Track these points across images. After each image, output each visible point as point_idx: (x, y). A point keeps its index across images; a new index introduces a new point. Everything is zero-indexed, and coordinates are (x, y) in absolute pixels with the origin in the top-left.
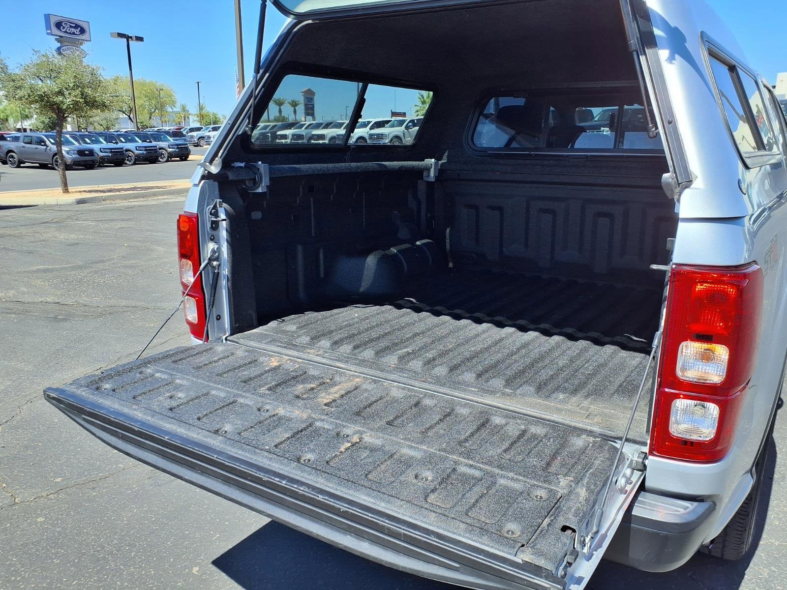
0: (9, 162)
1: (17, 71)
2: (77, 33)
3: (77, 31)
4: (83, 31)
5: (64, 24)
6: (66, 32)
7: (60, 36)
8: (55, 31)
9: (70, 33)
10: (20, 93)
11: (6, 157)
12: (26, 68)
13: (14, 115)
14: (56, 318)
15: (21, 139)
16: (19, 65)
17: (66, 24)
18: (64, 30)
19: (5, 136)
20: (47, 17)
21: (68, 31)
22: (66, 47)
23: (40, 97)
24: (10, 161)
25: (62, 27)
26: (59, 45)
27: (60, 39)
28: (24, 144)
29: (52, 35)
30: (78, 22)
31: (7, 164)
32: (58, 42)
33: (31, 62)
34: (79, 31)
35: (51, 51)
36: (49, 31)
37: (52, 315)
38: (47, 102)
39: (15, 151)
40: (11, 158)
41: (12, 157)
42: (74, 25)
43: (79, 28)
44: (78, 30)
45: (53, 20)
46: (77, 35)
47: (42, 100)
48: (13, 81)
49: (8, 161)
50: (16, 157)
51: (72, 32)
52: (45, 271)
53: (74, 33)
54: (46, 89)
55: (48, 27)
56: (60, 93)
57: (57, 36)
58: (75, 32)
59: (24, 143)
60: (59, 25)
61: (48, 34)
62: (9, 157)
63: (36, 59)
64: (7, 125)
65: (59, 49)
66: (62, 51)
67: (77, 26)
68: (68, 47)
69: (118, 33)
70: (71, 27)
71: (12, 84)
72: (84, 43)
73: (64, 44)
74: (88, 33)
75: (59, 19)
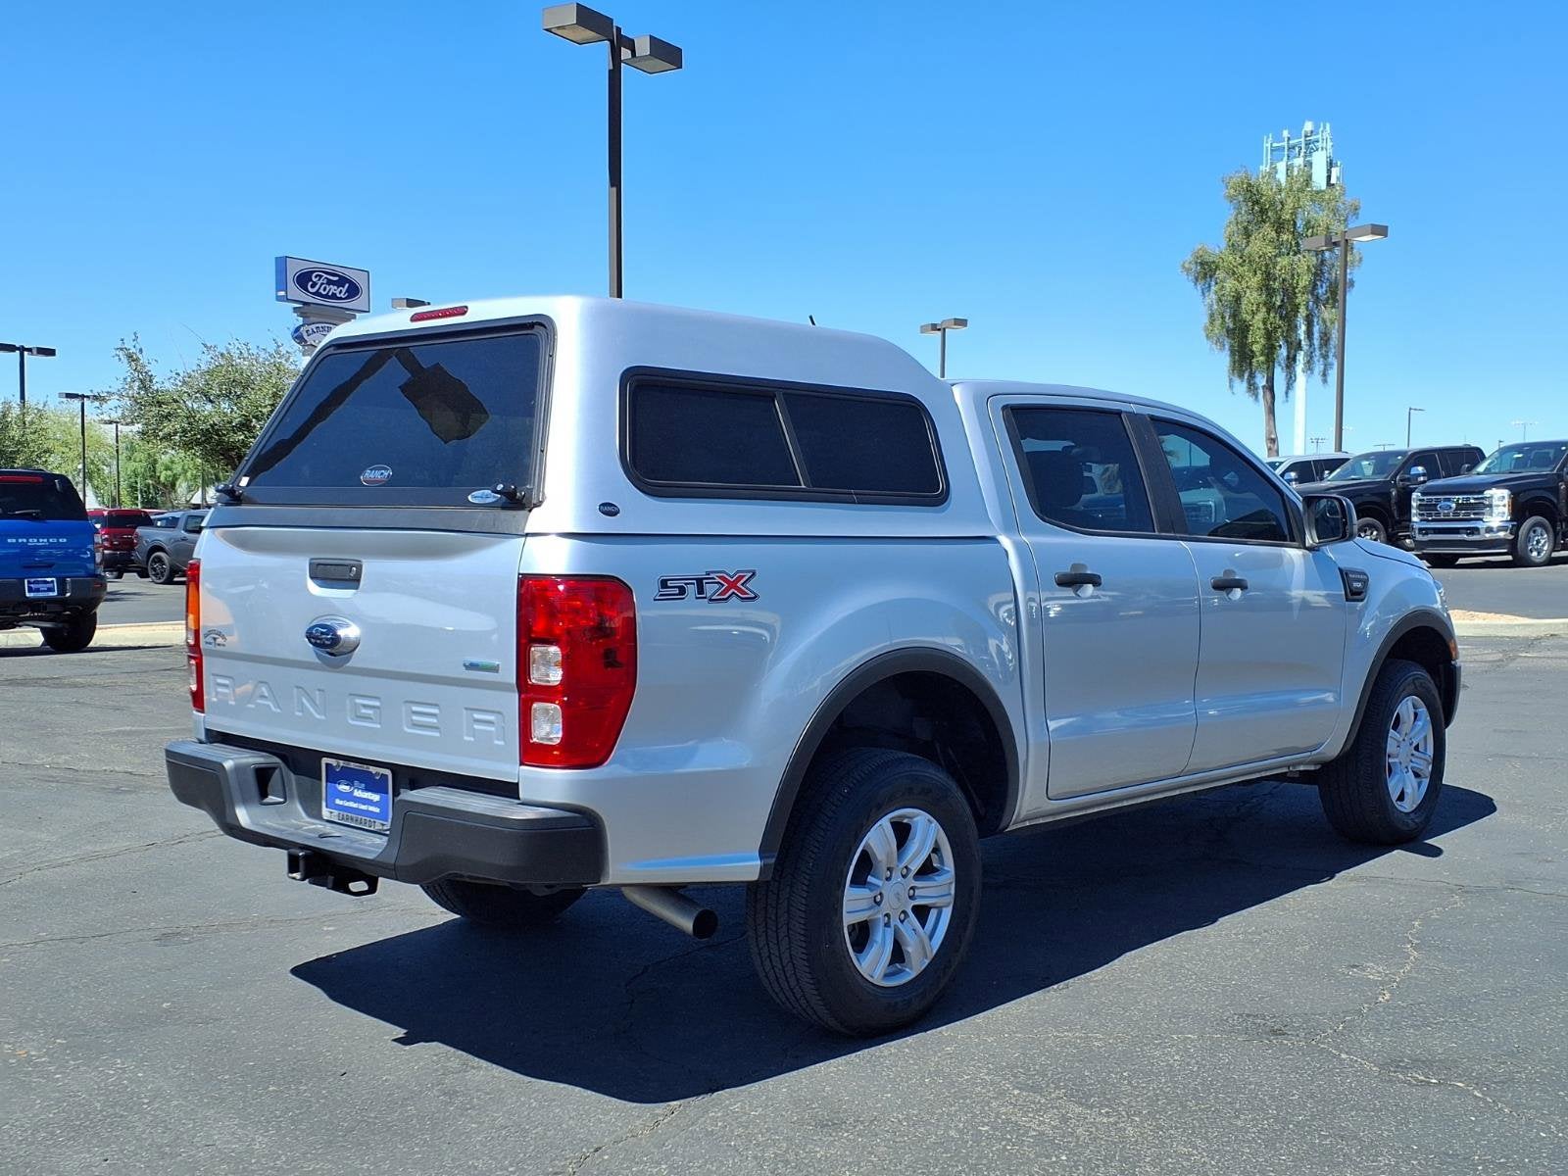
0: (151, 572)
1: (168, 386)
2: (342, 295)
3: (341, 292)
4: (354, 291)
5: (316, 277)
6: (317, 293)
7: (305, 303)
8: (295, 292)
9: (326, 296)
10: (168, 427)
11: (147, 562)
12: (187, 379)
13: (189, 474)
14: (118, 789)
15: (181, 524)
16: (174, 375)
17: (321, 276)
18: (314, 290)
19: (152, 517)
20: (282, 263)
21: (321, 291)
22: (313, 327)
23: (203, 435)
24: (154, 569)
25: (311, 283)
26: (299, 321)
27: (304, 309)
28: (186, 534)
29: (288, 300)
30: (342, 270)
31: (147, 576)
32: (299, 314)
33: (195, 368)
34: (347, 291)
35: (238, 345)
36: (283, 293)
37: (113, 786)
38: (220, 443)
39: (167, 548)
40: (156, 563)
41: (159, 560)
42: (336, 279)
43: (347, 285)
44: (344, 290)
45: (293, 270)
46: (341, 298)
47: (208, 440)
48: (160, 404)
49: (149, 568)
50: (166, 561)
51: (330, 294)
52: (129, 733)
53: (334, 296)
54: (216, 419)
55: (281, 284)
56: (245, 426)
57: (298, 302)
58: (337, 292)
59: (187, 531)
60: (303, 280)
61: (279, 299)
62: (153, 561)
63: (205, 362)
64: (173, 495)
65: (297, 330)
66: (304, 333)
67: (342, 281)
68: (320, 325)
69: (408, 300)
70: (330, 282)
71: (155, 410)
72: (354, 317)
73: (312, 319)
74: (364, 295)
75: (305, 267)
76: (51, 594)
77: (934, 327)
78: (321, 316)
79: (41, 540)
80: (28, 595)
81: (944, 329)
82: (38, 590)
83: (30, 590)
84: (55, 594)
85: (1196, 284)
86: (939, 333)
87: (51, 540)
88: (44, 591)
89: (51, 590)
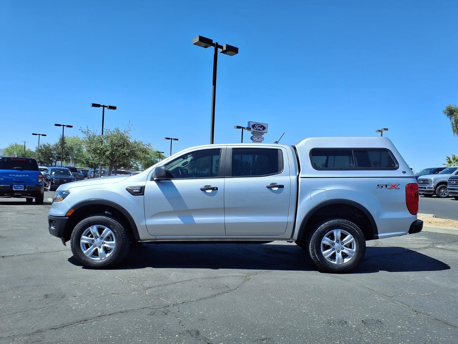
2: (262, 129)
3: (261, 129)
6: (256, 129)
7: (254, 131)
9: (258, 130)
17: (257, 125)
18: (256, 128)
26: (252, 135)
29: (250, 131)
30: (262, 124)
32: (252, 134)
34: (263, 128)
46: (261, 130)
53: (260, 130)
57: (252, 131)
60: (254, 126)
65: (252, 137)
66: (253, 138)
67: (262, 126)
70: (259, 127)
72: (264, 134)
73: (255, 135)
74: (266, 129)
75: (254, 123)
76: (21, 189)
77: (379, 131)
78: (256, 134)
79: (20, 175)
80: (14, 189)
81: (382, 131)
82: (18, 188)
83: (15, 188)
84: (23, 189)
85: (448, 117)
86: (381, 133)
87: (23, 175)
88: (19, 189)
89: (22, 188)
